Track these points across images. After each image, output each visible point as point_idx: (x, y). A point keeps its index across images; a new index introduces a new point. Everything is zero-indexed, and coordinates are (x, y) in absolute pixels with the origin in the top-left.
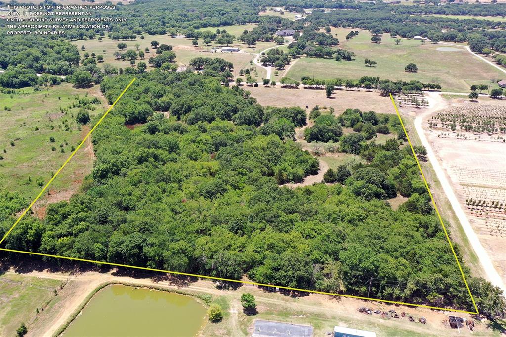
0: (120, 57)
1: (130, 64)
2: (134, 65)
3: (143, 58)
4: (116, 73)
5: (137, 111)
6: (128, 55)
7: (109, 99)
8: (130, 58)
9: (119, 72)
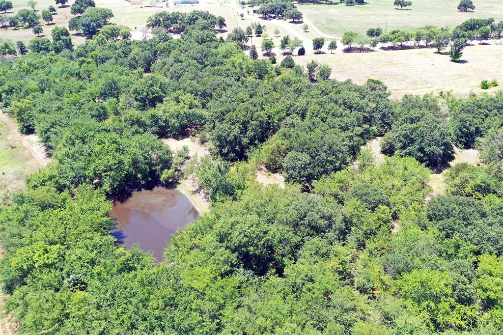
0: (8, 24)
1: (33, 33)
2: (40, 34)
3: (50, 22)
4: (12, 52)
5: (127, 160)
6: (21, 18)
7: (22, 120)
8: (27, 24)
9: (18, 50)
